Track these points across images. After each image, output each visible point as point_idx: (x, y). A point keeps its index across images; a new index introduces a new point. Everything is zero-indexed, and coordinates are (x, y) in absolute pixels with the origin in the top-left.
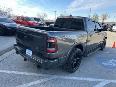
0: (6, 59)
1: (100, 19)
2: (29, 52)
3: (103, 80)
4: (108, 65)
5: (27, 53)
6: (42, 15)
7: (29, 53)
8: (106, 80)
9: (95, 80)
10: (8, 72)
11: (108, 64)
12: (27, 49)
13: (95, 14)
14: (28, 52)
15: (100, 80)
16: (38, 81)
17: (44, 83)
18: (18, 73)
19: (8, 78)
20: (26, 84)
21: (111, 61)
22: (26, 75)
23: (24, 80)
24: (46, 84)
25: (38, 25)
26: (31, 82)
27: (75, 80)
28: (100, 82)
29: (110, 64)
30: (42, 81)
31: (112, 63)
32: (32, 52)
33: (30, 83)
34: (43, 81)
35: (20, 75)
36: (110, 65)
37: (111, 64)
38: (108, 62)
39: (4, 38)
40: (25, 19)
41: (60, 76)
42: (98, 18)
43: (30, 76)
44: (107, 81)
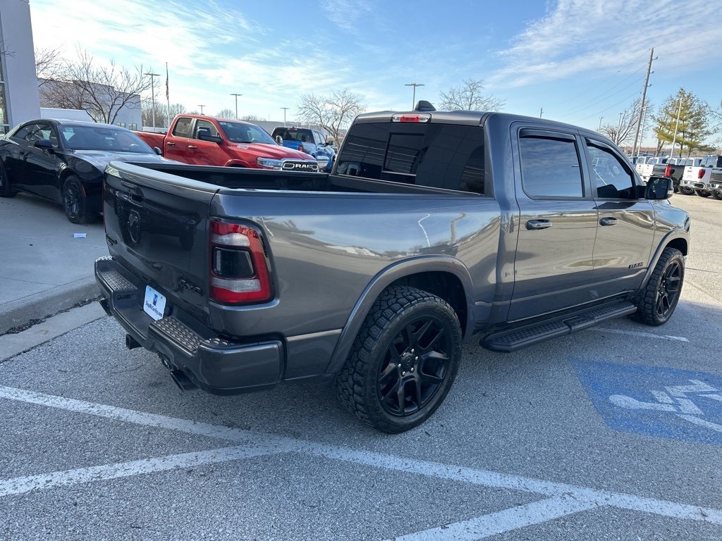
0: (59, 342)
1: (710, 128)
2: (155, 303)
3: (563, 487)
4: (643, 413)
5: (146, 308)
6: (329, 107)
7: (155, 305)
8: (588, 491)
9: (512, 482)
10: (47, 404)
11: (646, 405)
12: (148, 288)
13: (682, 93)
14: (151, 302)
15: (543, 484)
16: (185, 455)
17: (208, 471)
18: (95, 410)
19: (38, 429)
20: (116, 465)
21: (679, 390)
22: (132, 425)
23: (114, 444)
24: (216, 474)
25: (288, 165)
26: (143, 458)
27: (395, 474)
28: (543, 497)
29: (659, 407)
30: (204, 457)
31: (676, 404)
32: (164, 300)
33: (139, 463)
34: (207, 461)
35: (101, 422)
36: (654, 415)
37: (672, 409)
38: (655, 393)
39: (84, 235)
40: (216, 132)
41: (314, 445)
42: (697, 125)
43: (152, 430)
44: (588, 498)
